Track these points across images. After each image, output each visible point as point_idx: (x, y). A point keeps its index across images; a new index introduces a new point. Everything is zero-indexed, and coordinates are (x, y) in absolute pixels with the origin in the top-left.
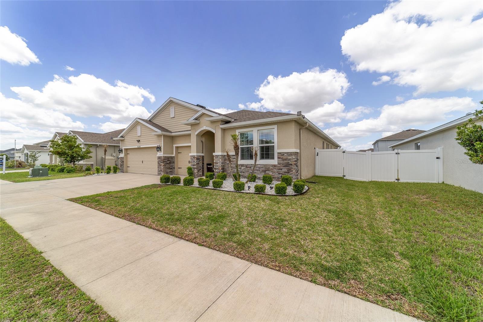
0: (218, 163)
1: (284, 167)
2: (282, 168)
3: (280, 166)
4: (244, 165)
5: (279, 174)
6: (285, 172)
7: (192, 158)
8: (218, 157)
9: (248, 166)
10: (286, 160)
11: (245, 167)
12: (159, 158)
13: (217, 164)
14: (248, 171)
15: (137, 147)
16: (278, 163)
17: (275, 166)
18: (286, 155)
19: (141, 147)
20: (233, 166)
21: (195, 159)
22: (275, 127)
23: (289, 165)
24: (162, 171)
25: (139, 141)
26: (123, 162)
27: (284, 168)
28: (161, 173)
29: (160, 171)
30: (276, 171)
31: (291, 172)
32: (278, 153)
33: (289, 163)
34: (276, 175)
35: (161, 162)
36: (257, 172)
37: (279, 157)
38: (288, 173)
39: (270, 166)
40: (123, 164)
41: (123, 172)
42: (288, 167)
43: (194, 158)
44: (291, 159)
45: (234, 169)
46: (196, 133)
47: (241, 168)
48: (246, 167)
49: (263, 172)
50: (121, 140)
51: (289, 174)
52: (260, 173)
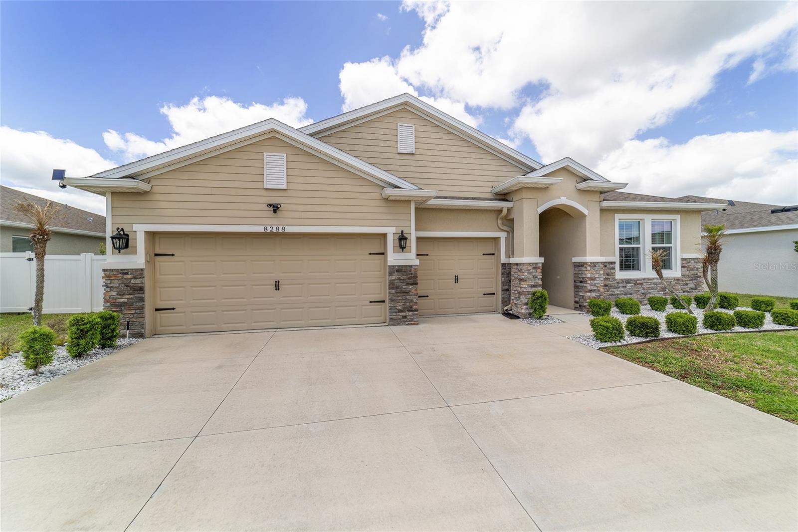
0: (597, 279)
1: (691, 280)
2: (689, 282)
3: (686, 279)
4: (631, 280)
5: (684, 292)
6: (692, 288)
7: (530, 268)
8: (595, 266)
9: (638, 282)
10: (692, 269)
11: (633, 284)
12: (400, 269)
13: (595, 282)
14: (638, 291)
15: (260, 229)
16: (682, 275)
17: (678, 280)
18: (692, 262)
19: (289, 229)
20: (612, 283)
21: (540, 270)
22: (677, 217)
23: (697, 277)
24: (412, 311)
25: (275, 208)
26: (141, 289)
27: (691, 282)
28: (405, 317)
29: (400, 311)
30: (680, 287)
31: (700, 288)
32: (683, 259)
33: (696, 274)
34: (681, 294)
35: (408, 284)
36: (652, 291)
37: (684, 265)
38: (696, 289)
39: (672, 280)
40: (142, 300)
41: (141, 336)
42: (695, 281)
43: (534, 268)
44: (699, 268)
45: (613, 290)
46: (541, 210)
47: (625, 287)
48: (635, 284)
49: (662, 291)
50: (113, 193)
51: (697, 291)
52: (657, 293)
